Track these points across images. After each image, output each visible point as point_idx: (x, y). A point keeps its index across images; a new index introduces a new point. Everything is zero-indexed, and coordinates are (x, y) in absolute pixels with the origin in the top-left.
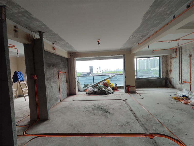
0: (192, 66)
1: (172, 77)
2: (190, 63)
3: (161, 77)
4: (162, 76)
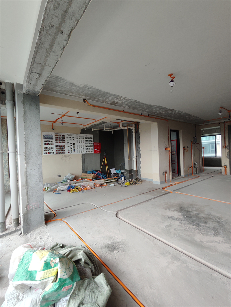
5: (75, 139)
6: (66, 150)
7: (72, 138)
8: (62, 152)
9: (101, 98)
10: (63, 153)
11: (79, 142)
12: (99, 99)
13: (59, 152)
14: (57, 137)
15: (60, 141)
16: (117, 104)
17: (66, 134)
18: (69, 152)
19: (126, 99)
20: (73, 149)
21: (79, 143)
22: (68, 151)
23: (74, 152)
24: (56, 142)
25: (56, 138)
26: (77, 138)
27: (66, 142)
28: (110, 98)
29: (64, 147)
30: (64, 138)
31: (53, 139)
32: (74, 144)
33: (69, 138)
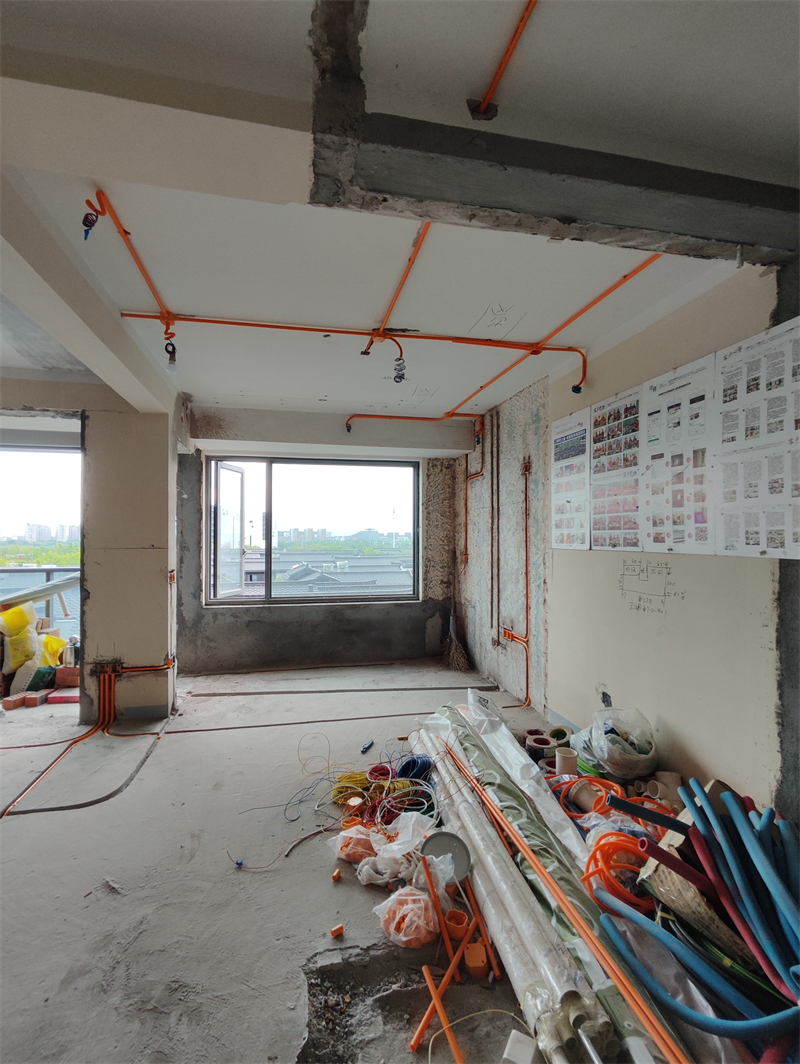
0: (532, 531)
1: (468, 597)
2: (527, 515)
3: (421, 598)
4: (425, 586)
5: (713, 407)
6: (640, 517)
7: (685, 404)
8: (620, 534)
10: (627, 543)
11: (751, 431)
13: (606, 534)
14: (600, 429)
15: (614, 457)
17: (647, 385)
18: (658, 539)
20: (690, 508)
21: (752, 442)
22: (653, 531)
23: (701, 535)
24: (599, 469)
25: (595, 442)
26: (730, 394)
27: (644, 452)
29: (630, 498)
30: (634, 426)
31: (583, 451)
32: (699, 455)
33: (664, 410)
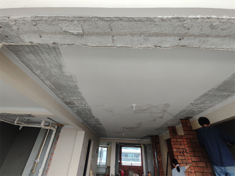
9: (65, 94)
12: (62, 93)
16: (71, 105)
19: (85, 105)
28: (74, 98)
